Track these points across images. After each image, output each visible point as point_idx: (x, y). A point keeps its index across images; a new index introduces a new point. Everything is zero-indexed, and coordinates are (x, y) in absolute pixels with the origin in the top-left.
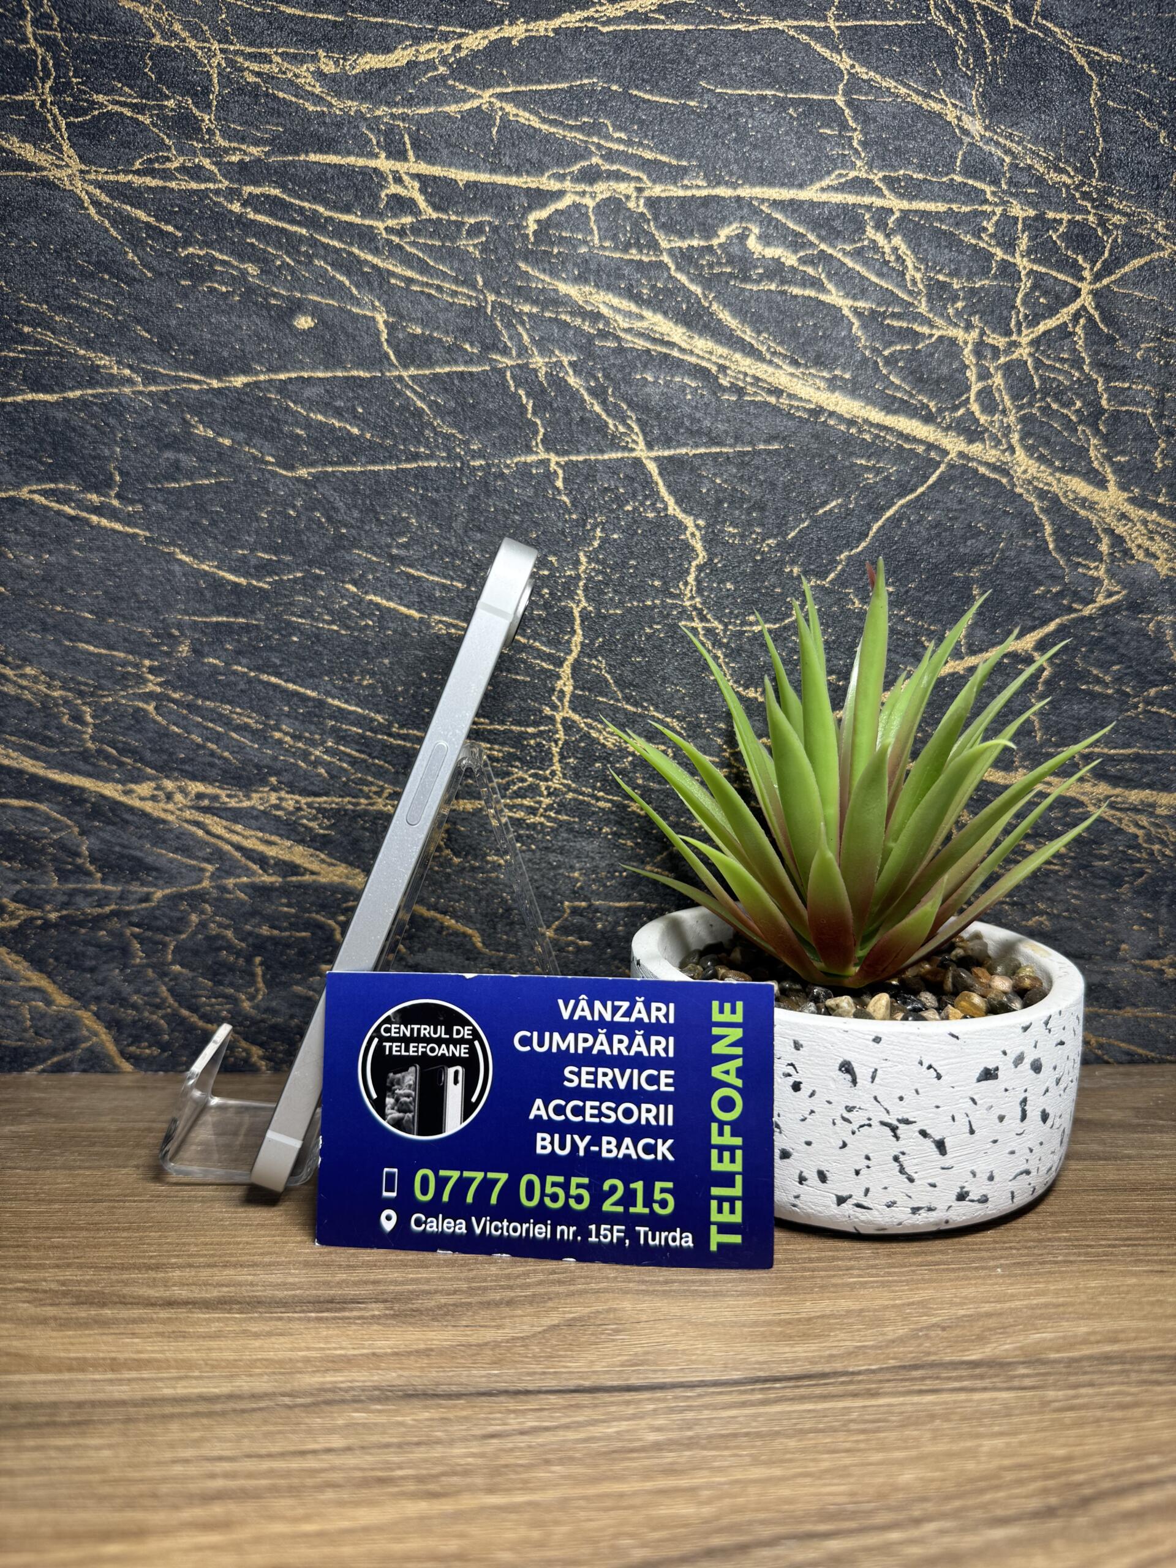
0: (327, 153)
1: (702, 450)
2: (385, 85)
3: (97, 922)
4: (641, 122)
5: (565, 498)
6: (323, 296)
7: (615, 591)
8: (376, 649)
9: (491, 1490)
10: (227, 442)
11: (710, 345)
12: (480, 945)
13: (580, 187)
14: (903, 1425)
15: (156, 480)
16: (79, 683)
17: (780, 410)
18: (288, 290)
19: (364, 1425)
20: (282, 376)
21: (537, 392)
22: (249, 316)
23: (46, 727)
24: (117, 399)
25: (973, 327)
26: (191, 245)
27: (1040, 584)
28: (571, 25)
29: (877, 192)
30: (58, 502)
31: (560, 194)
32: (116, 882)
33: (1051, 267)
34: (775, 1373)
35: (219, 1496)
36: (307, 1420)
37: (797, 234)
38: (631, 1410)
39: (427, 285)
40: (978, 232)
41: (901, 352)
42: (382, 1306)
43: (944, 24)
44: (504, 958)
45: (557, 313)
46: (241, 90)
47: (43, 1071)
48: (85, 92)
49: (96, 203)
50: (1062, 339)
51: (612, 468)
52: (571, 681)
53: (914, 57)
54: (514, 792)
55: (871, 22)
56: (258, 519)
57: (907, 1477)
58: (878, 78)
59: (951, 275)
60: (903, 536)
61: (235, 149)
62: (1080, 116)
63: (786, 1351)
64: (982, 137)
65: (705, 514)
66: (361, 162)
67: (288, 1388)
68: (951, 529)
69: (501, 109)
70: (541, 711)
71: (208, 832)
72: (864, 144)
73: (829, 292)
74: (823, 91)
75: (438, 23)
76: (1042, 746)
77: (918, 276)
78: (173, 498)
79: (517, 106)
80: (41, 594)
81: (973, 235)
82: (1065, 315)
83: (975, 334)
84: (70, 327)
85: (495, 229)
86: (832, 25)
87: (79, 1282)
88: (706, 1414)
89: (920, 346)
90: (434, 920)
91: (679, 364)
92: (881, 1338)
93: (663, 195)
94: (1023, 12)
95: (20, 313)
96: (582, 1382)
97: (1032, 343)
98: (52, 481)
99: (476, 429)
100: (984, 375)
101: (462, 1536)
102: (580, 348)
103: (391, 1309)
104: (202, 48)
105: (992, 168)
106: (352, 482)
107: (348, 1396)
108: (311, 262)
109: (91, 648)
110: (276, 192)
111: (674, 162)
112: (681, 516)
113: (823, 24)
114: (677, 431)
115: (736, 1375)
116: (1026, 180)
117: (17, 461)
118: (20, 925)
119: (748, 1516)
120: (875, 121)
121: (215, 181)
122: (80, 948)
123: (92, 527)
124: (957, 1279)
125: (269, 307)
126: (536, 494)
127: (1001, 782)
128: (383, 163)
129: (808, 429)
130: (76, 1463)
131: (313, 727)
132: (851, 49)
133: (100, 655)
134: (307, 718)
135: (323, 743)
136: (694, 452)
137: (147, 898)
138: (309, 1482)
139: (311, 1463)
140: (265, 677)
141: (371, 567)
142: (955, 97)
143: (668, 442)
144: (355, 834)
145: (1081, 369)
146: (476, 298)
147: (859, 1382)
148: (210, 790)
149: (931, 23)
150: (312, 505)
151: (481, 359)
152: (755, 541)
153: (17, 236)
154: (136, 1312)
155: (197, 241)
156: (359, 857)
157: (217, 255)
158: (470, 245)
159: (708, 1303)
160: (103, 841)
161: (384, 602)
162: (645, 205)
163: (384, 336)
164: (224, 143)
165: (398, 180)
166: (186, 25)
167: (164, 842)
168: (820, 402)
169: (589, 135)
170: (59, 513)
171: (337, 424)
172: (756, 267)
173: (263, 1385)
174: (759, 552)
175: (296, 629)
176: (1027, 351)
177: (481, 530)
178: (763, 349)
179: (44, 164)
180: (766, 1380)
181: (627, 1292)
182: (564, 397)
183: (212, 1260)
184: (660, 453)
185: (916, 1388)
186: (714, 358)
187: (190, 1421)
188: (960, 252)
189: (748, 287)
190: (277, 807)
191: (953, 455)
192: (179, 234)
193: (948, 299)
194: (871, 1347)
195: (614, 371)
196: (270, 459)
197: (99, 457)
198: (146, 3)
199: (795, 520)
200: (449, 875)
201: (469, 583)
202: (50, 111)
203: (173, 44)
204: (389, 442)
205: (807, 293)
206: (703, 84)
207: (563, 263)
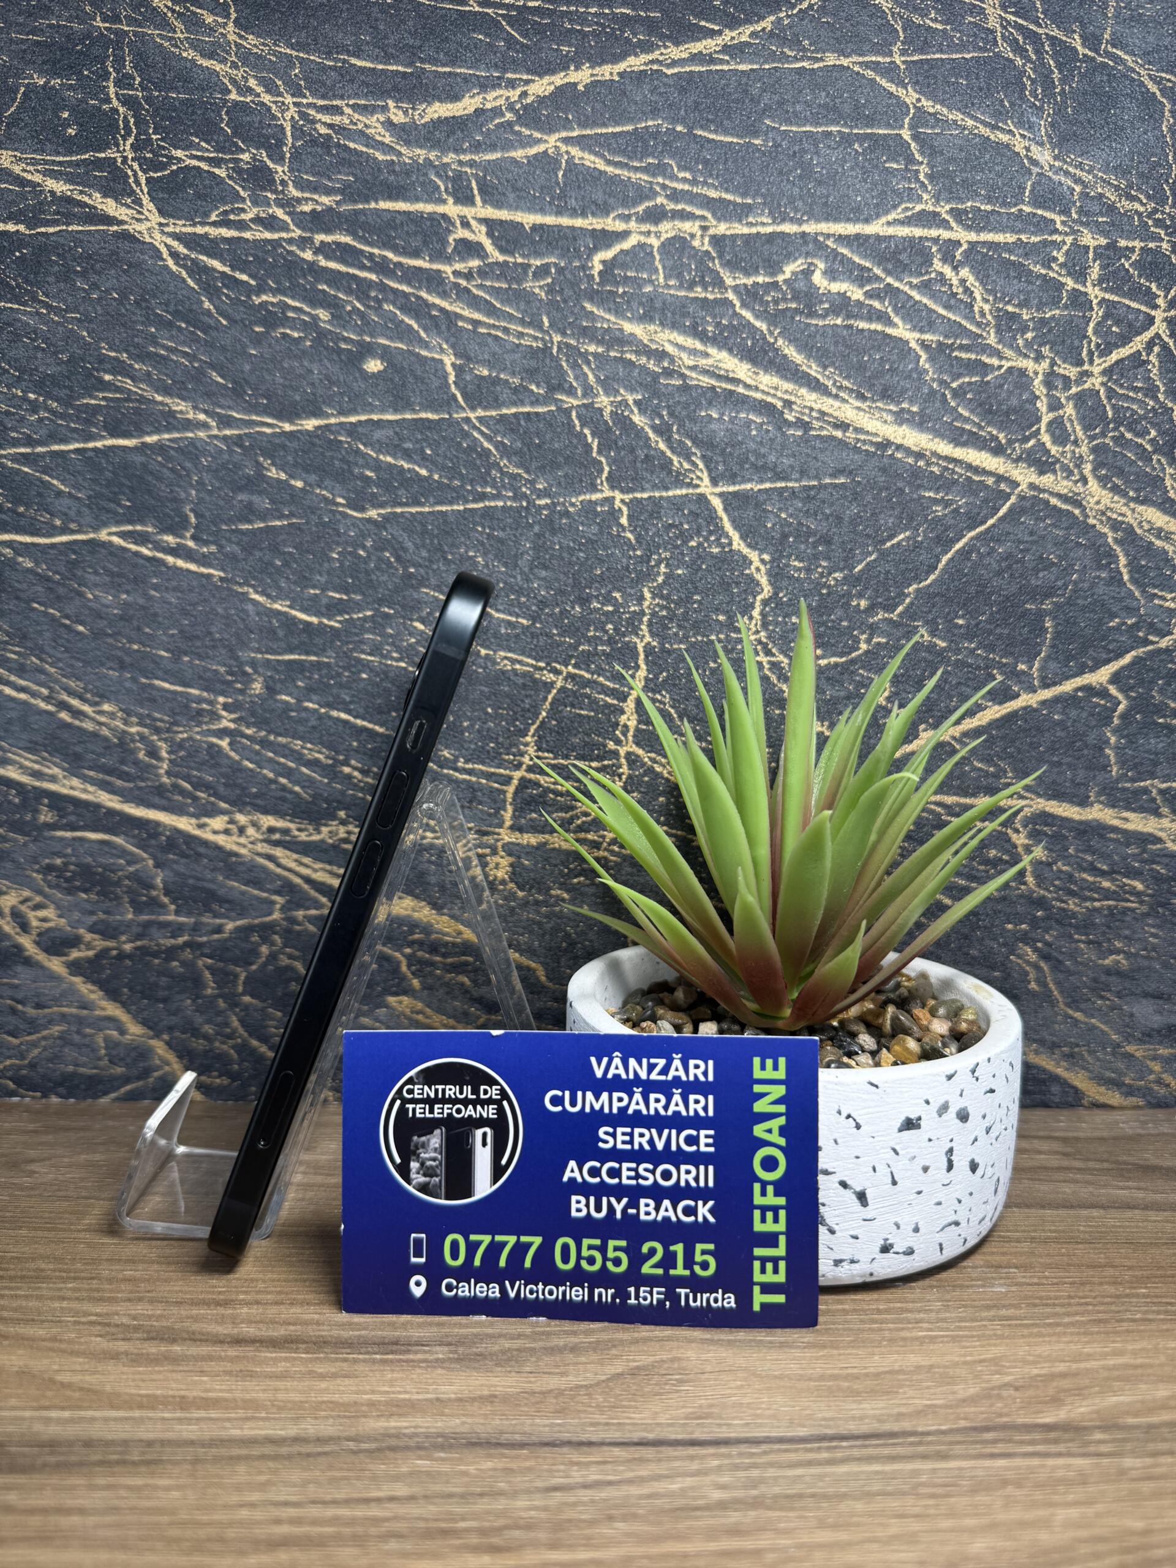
0: (396, 200)
1: (767, 485)
2: (451, 133)
3: (171, 953)
4: (706, 162)
5: (629, 535)
6: (391, 339)
7: (680, 627)
9: (554, 1546)
10: (299, 484)
11: (776, 380)
12: (543, 979)
13: (644, 228)
14: (974, 1491)
15: (230, 521)
16: (155, 720)
17: (847, 444)
18: (359, 335)
19: (428, 1474)
20: (353, 419)
21: (602, 431)
22: (321, 360)
23: (123, 762)
24: (192, 442)
25: (1043, 357)
26: (265, 292)
27: (1113, 616)
28: (636, 69)
29: (945, 225)
30: (135, 543)
31: (625, 234)
32: (189, 914)
33: (1124, 296)
34: (843, 1431)
35: (285, 1543)
36: (370, 1466)
37: (863, 269)
38: (695, 1466)
39: (494, 326)
40: (1048, 261)
41: (970, 383)
42: (446, 1349)
43: (1011, 55)
45: (623, 352)
46: (313, 142)
47: (117, 1099)
48: (164, 148)
49: (174, 255)
50: (1136, 367)
51: (677, 504)
52: (635, 716)
53: (981, 89)
54: (579, 826)
55: (937, 56)
56: (330, 559)
57: (979, 1546)
58: (945, 111)
59: (1020, 305)
60: (974, 568)
61: (307, 199)
62: (1152, 143)
63: (853, 1407)
64: (1051, 167)
65: (771, 548)
66: (429, 208)
67: (352, 1432)
68: (1021, 561)
69: (567, 152)
70: (605, 746)
71: (279, 865)
72: (931, 177)
73: (895, 325)
74: (888, 126)
75: (505, 70)
76: (1118, 781)
77: (987, 307)
78: (246, 539)
79: (582, 149)
80: (119, 633)
81: (1043, 266)
82: (1138, 343)
83: (1045, 365)
85: (560, 270)
86: (898, 59)
87: (150, 1317)
88: (771, 1472)
89: (989, 378)
91: (744, 400)
92: (951, 1397)
93: (728, 233)
94: (1092, 41)
95: (101, 362)
96: (646, 1435)
97: (1104, 372)
98: (130, 522)
99: (542, 469)
100: (1055, 406)
102: (645, 386)
103: (456, 1352)
104: (275, 102)
105: (1061, 197)
106: (421, 523)
107: (412, 1443)
108: (380, 307)
109: (166, 685)
110: (347, 239)
111: (739, 200)
112: (746, 551)
113: (888, 60)
114: (742, 468)
115: (802, 1432)
116: (1097, 209)
117: (97, 504)
118: (96, 956)
120: (942, 153)
121: (288, 230)
122: (153, 979)
123: (169, 568)
124: (1031, 1335)
125: (340, 351)
126: (601, 532)
127: (1077, 817)
128: (451, 209)
129: (875, 462)
130: (146, 1503)
132: (917, 83)
133: (175, 692)
134: (373, 755)
136: (760, 487)
137: (219, 930)
138: (373, 1531)
139: (374, 1511)
140: (335, 713)
142: (1023, 128)
143: (733, 479)
144: (422, 867)
145: (1155, 398)
146: (542, 339)
148: (280, 824)
149: (998, 55)
150: (380, 546)
151: (546, 400)
152: (822, 575)
153: (98, 288)
154: (205, 1350)
155: (271, 290)
156: (425, 891)
157: (290, 302)
158: (536, 287)
159: (773, 1355)
160: (177, 874)
162: (710, 242)
163: (452, 378)
164: (296, 193)
165: (466, 224)
166: (262, 81)
167: (236, 874)
168: (887, 435)
169: (654, 175)
170: (137, 554)
171: (406, 466)
172: (821, 302)
173: (328, 1428)
174: (825, 585)
175: (367, 666)
176: (1099, 380)
177: (546, 568)
178: (830, 383)
179: (125, 218)
180: (832, 1438)
182: (628, 435)
183: (279, 1297)
184: (725, 489)
185: (988, 1450)
186: (779, 394)
187: (256, 1463)
188: (1029, 282)
189: (814, 322)
190: (346, 841)
191: (1023, 486)
192: (253, 283)
193: (1017, 330)
194: (940, 1407)
195: (679, 408)
196: (340, 500)
197: (175, 500)
198: (223, 61)
199: (862, 553)
200: (514, 908)
201: (534, 621)
202: (131, 167)
203: (248, 99)
204: (457, 483)
205: (873, 326)
206: (767, 122)
207: (628, 302)
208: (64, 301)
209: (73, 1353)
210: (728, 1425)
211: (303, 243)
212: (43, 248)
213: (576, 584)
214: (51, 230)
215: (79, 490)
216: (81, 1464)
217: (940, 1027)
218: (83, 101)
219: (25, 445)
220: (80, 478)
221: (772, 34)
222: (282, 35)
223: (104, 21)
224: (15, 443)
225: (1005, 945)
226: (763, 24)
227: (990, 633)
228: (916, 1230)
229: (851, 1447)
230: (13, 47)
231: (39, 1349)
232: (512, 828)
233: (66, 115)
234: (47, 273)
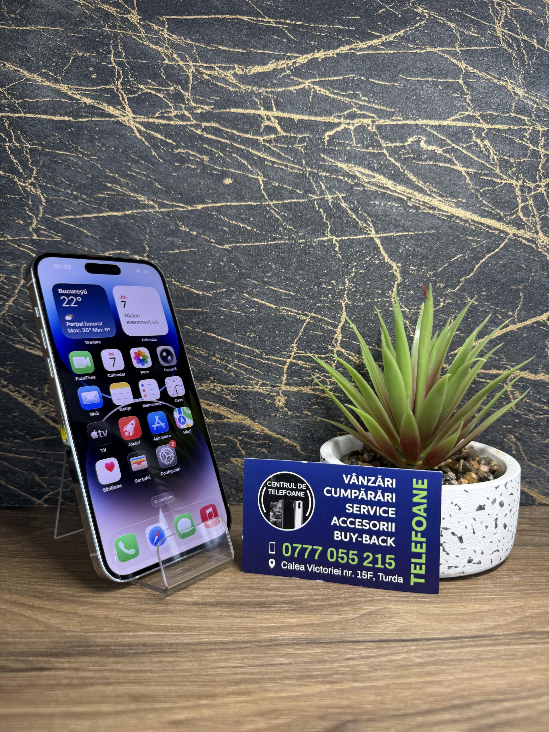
0: (238, 108)
1: (400, 234)
2: (263, 79)
4: (374, 93)
5: (339, 255)
6: (235, 169)
7: (361, 295)
8: (256, 321)
9: (355, 681)
10: (195, 233)
11: (404, 188)
12: (299, 450)
13: (347, 121)
14: (524, 657)
15: (164, 250)
17: (435, 216)
18: (221, 167)
19: (294, 654)
20: (219, 205)
21: (328, 210)
22: (204, 178)
24: (147, 214)
25: (520, 179)
26: (180, 148)
28: (344, 52)
29: (478, 121)
31: (339, 124)
34: (464, 635)
35: (241, 682)
36: (268, 652)
37: (442, 140)
38: (405, 649)
39: (281, 164)
40: (522, 138)
41: (488, 190)
42: (287, 606)
43: (506, 48)
44: (310, 456)
45: (337, 176)
46: (202, 82)
48: (135, 84)
49: (140, 131)
51: (360, 242)
52: (341, 335)
53: (493, 62)
55: (475, 48)
56: (208, 267)
57: (531, 678)
58: (478, 72)
59: (510, 156)
60: (490, 270)
61: (198, 107)
63: (466, 626)
64: (524, 96)
65: (401, 261)
66: (253, 112)
67: (256, 639)
68: (510, 267)
69: (314, 88)
70: (327, 348)
72: (471, 100)
73: (456, 165)
74: (454, 78)
75: (287, 52)
77: (495, 157)
78: (171, 257)
79: (320, 87)
81: (520, 139)
83: (521, 182)
84: (127, 183)
85: (310, 140)
86: (458, 49)
88: (438, 651)
89: (496, 188)
90: (280, 439)
91: (390, 197)
92: (506, 621)
93: (384, 124)
94: (541, 42)
95: (106, 178)
96: (381, 638)
97: (546, 186)
98: (119, 249)
99: (301, 226)
100: (524, 200)
101: (348, 699)
102: (347, 191)
103: (291, 607)
104: (185, 65)
105: (528, 109)
106: (248, 250)
107: (283, 642)
108: (231, 155)
110: (216, 125)
111: (388, 110)
112: (390, 262)
113: (453, 49)
114: (389, 226)
115: (447, 636)
116: (543, 115)
117: (104, 241)
119: (466, 693)
120: (476, 90)
121: (190, 121)
124: (533, 597)
125: (213, 175)
126: (327, 254)
127: (533, 379)
128: (262, 112)
129: (447, 224)
130: (177, 668)
131: (229, 355)
132: (466, 59)
134: (226, 352)
135: (233, 362)
136: (397, 234)
138: (277, 676)
139: (276, 669)
140: (209, 334)
141: (256, 286)
142: (512, 79)
143: (385, 230)
144: (246, 401)
146: (302, 170)
147: (501, 639)
149: (501, 48)
150: (230, 260)
151: (304, 196)
152: (424, 273)
153: (105, 146)
154: (183, 607)
155: (182, 147)
156: (247, 411)
157: (191, 152)
158: (300, 147)
159: (426, 606)
161: (260, 301)
162: (376, 128)
163: (262, 187)
164: (194, 105)
165: (269, 119)
166: (179, 55)
168: (452, 212)
169: (351, 99)
171: (242, 225)
172: (424, 154)
173: (246, 637)
174: (425, 277)
175: (223, 313)
176: (544, 189)
177: (302, 270)
178: (427, 190)
179: (118, 115)
180: (460, 638)
181: (392, 601)
182: (340, 212)
184: (381, 235)
185: (526, 641)
186: (405, 194)
187: (219, 652)
188: (514, 146)
189: (421, 163)
190: (213, 390)
191: (511, 235)
192: (174, 144)
193: (509, 167)
194: (503, 625)
195: (362, 200)
196: (212, 240)
197: (139, 240)
198: (162, 46)
199: (441, 263)
200: (286, 419)
201: (297, 292)
202: (120, 92)
203: (173, 63)
204: (264, 233)
205: (446, 165)
206: (401, 76)
207: (340, 154)
208: (90, 151)
209: (125, 609)
210: (415, 634)
211: (197, 126)
212: (80, 127)
213: (316, 277)
214: (84, 120)
215: (96, 235)
216: (144, 653)
217: (484, 468)
218: (100, 63)
219: (71, 215)
220: (96, 230)
221: (403, 38)
222: (188, 35)
223: (109, 28)
224: (67, 214)
225: (502, 434)
226: (399, 33)
227: (497, 298)
228: (482, 553)
229: (469, 641)
230: (68, 39)
231: (110, 608)
232: (286, 384)
233: (91, 69)
234: (83, 139)
